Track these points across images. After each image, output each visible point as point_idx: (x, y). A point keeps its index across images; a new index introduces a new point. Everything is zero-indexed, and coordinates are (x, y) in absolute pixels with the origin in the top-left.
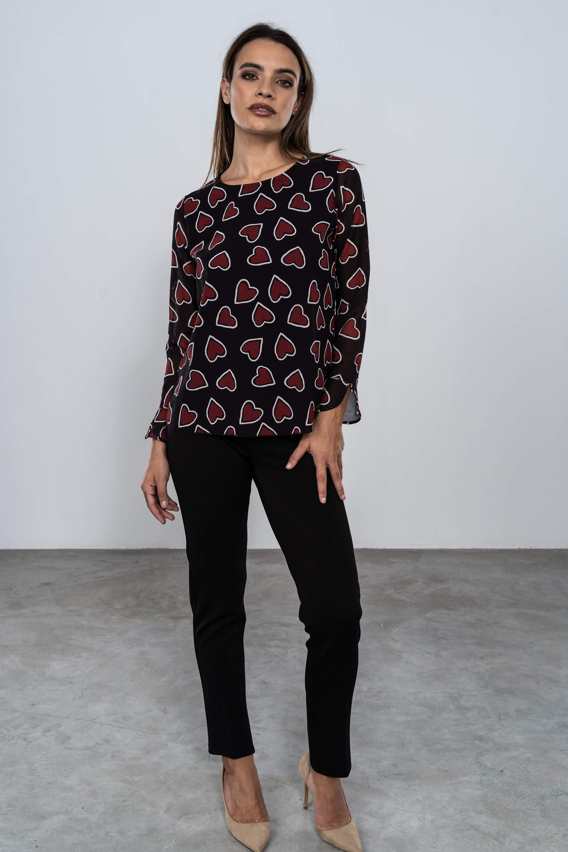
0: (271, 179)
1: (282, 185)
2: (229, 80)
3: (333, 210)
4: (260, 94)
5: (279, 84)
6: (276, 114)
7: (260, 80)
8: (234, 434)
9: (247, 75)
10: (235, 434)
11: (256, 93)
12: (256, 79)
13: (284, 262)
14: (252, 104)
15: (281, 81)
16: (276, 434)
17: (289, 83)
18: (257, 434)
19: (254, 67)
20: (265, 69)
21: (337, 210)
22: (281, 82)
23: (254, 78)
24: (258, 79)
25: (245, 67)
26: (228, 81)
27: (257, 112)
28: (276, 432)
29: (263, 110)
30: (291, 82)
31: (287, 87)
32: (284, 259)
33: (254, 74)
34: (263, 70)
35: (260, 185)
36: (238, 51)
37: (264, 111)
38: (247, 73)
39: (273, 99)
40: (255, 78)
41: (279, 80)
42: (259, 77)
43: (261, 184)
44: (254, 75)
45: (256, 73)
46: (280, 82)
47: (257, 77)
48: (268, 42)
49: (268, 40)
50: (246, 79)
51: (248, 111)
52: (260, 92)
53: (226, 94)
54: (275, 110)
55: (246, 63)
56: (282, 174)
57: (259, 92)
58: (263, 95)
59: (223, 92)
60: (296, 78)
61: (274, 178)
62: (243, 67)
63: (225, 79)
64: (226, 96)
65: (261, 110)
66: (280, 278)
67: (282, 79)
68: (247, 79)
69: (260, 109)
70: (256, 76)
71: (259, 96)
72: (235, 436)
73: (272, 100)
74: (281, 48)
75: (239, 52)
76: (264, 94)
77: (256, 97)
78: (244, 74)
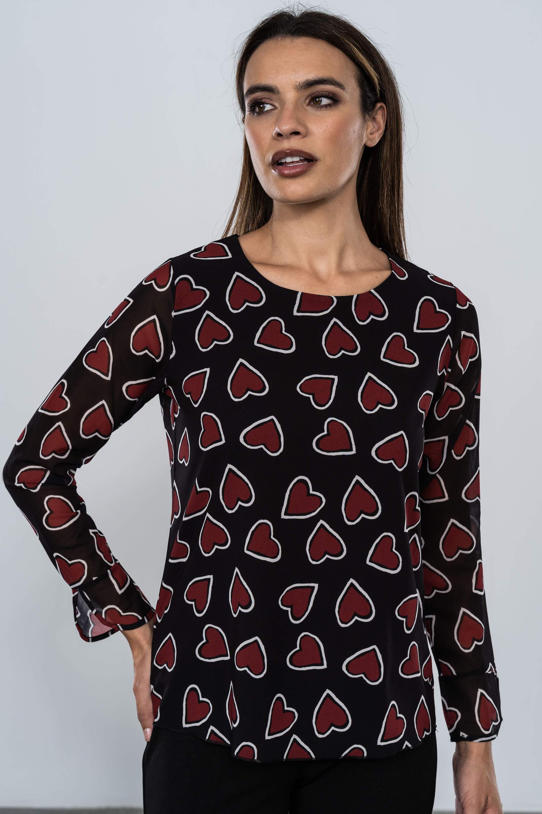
0: (352, 296)
1: (370, 312)
3: (444, 370)
8: (254, 757)
10: (256, 758)
11: (272, 133)
13: (377, 455)
16: (313, 756)
18: (285, 757)
21: (450, 370)
24: (276, 108)
28: (314, 755)
30: (335, 97)
32: (376, 451)
35: (333, 301)
42: (277, 105)
43: (335, 300)
56: (370, 292)
58: (284, 136)
61: (358, 295)
66: (366, 483)
72: (255, 762)
73: (301, 137)
76: (285, 134)
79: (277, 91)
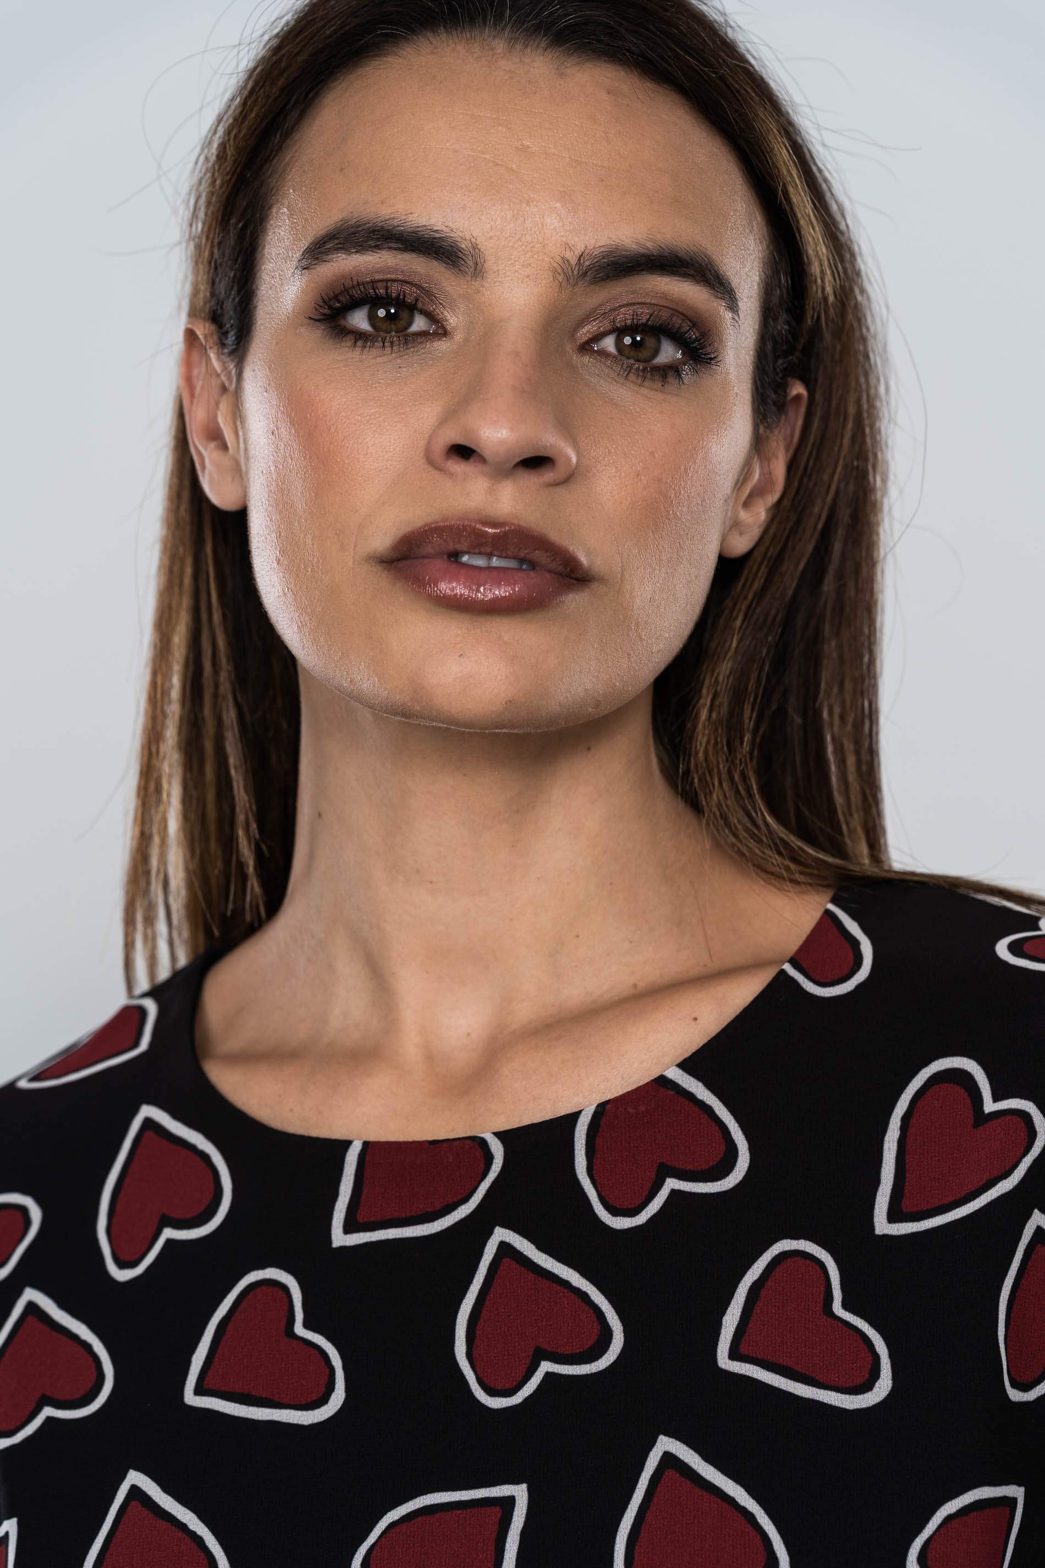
0: (574, 1117)
2: (231, 338)
4: (463, 452)
5: (603, 354)
6: (595, 586)
7: (459, 337)
9: (355, 304)
11: (429, 442)
12: (423, 334)
14: (409, 529)
15: (620, 332)
17: (678, 339)
19: (404, 250)
20: (490, 265)
22: (619, 343)
23: (410, 323)
24: (442, 332)
25: (337, 249)
26: (223, 345)
27: (445, 587)
29: (495, 562)
30: (694, 335)
31: (669, 372)
33: (411, 294)
34: (478, 271)
35: (489, 1158)
36: (288, 134)
37: (498, 575)
38: (356, 293)
39: (567, 480)
40: (419, 324)
41: (606, 325)
42: (452, 320)
43: (497, 1149)
44: (409, 300)
45: (429, 293)
46: (609, 343)
47: (431, 317)
48: (502, 63)
49: (500, 45)
50: (348, 342)
51: (382, 579)
52: (460, 440)
53: (215, 435)
54: (584, 560)
55: (344, 221)
56: (662, 1081)
57: (452, 435)
58: (483, 460)
59: (197, 418)
60: (733, 306)
61: (602, 1109)
62: (328, 252)
63: (201, 330)
64: (217, 455)
65: (480, 562)
67: (626, 316)
68: (360, 337)
69: (465, 558)
70: (422, 312)
71: (458, 467)
73: (556, 484)
74: (604, 96)
75: (297, 136)
76: (487, 453)
77: (434, 473)
78: (336, 297)
79: (476, 264)
